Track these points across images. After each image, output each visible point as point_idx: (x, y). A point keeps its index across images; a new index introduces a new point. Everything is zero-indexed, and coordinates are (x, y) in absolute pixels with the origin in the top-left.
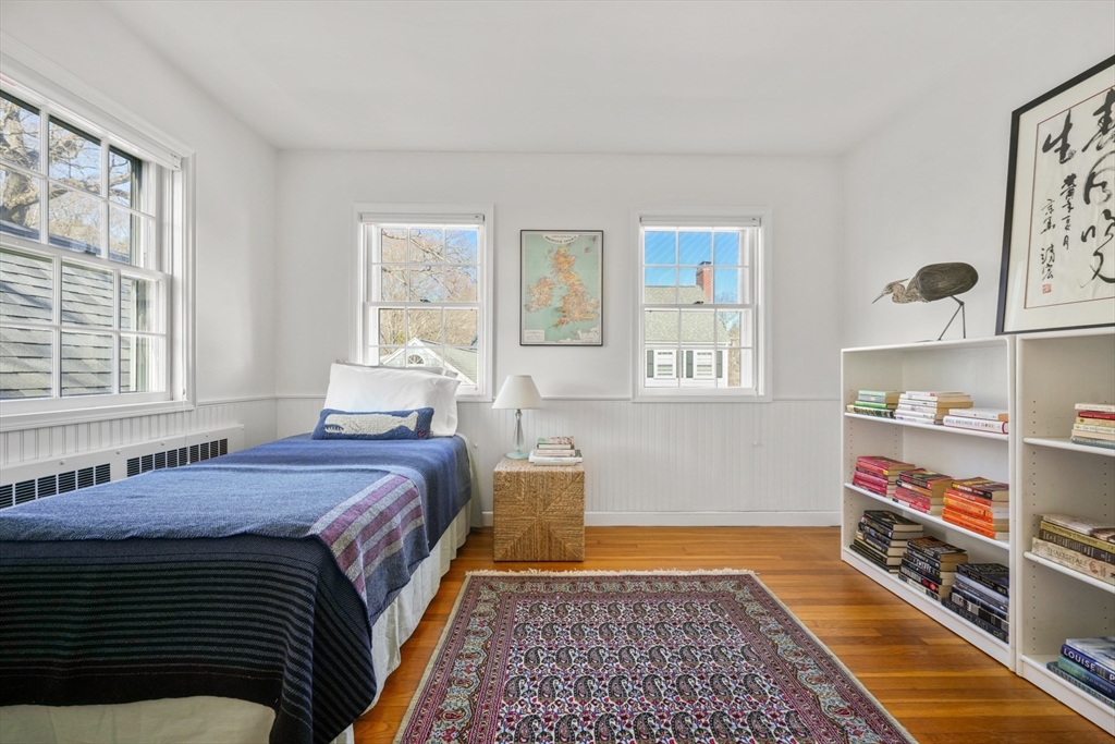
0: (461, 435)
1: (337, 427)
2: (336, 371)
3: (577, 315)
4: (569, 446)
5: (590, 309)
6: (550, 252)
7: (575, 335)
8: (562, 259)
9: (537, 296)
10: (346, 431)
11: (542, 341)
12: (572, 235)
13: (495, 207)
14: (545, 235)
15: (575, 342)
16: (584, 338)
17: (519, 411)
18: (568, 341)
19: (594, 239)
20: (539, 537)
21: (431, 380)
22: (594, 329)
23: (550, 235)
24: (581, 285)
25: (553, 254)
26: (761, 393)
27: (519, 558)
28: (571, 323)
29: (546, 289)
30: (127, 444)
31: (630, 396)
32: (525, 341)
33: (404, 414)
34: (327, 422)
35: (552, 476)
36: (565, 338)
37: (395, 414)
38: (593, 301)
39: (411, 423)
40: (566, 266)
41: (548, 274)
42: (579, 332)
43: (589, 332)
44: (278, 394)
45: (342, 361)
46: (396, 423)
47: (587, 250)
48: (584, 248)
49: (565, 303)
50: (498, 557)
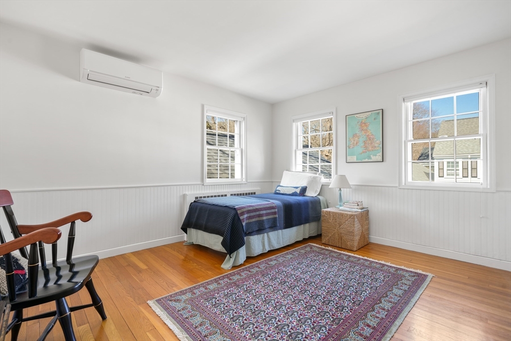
0: (319, 197)
1: (279, 191)
2: (285, 173)
3: (370, 148)
4: (357, 205)
5: (376, 145)
6: (358, 122)
7: (370, 158)
8: (363, 125)
9: (353, 142)
10: (281, 192)
11: (355, 161)
12: (368, 114)
13: (336, 108)
14: (355, 116)
15: (369, 160)
16: (374, 158)
17: (340, 189)
18: (366, 160)
19: (378, 113)
20: (337, 238)
21: (311, 177)
22: (379, 154)
23: (358, 115)
24: (372, 135)
25: (359, 123)
26: (488, 187)
27: (330, 244)
28: (368, 152)
29: (357, 139)
30: (231, 190)
31: (397, 185)
32: (348, 161)
33: (297, 188)
34: (277, 189)
35: (342, 215)
36: (365, 159)
37: (295, 188)
38: (378, 142)
39: (298, 191)
40: (365, 128)
41: (357, 132)
42: (372, 156)
43: (376, 155)
44: (273, 181)
45: (288, 170)
46: (293, 190)
47: (375, 119)
48: (373, 118)
49: (365, 144)
50: (323, 242)
